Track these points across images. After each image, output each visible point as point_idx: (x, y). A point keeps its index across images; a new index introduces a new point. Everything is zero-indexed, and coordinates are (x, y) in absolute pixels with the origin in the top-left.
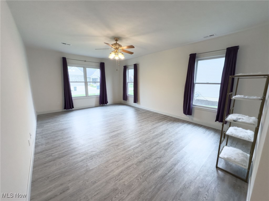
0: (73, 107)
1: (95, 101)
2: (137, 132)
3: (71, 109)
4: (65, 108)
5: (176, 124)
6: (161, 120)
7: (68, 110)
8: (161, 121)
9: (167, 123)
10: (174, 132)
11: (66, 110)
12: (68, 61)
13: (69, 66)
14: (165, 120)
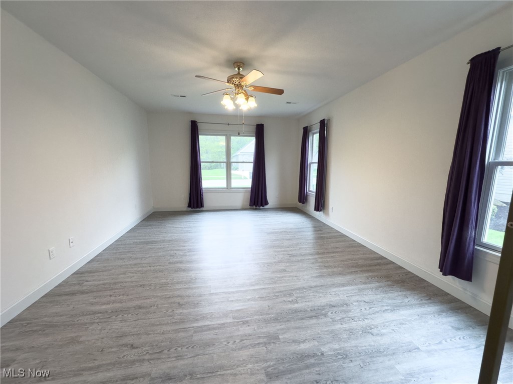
0: (202, 206)
1: (242, 199)
2: (257, 284)
3: (198, 209)
4: (189, 206)
5: (396, 294)
6: (353, 270)
7: (193, 209)
8: (351, 273)
9: (365, 283)
10: (361, 323)
11: (190, 209)
12: (200, 126)
13: (201, 135)
14: (368, 271)
